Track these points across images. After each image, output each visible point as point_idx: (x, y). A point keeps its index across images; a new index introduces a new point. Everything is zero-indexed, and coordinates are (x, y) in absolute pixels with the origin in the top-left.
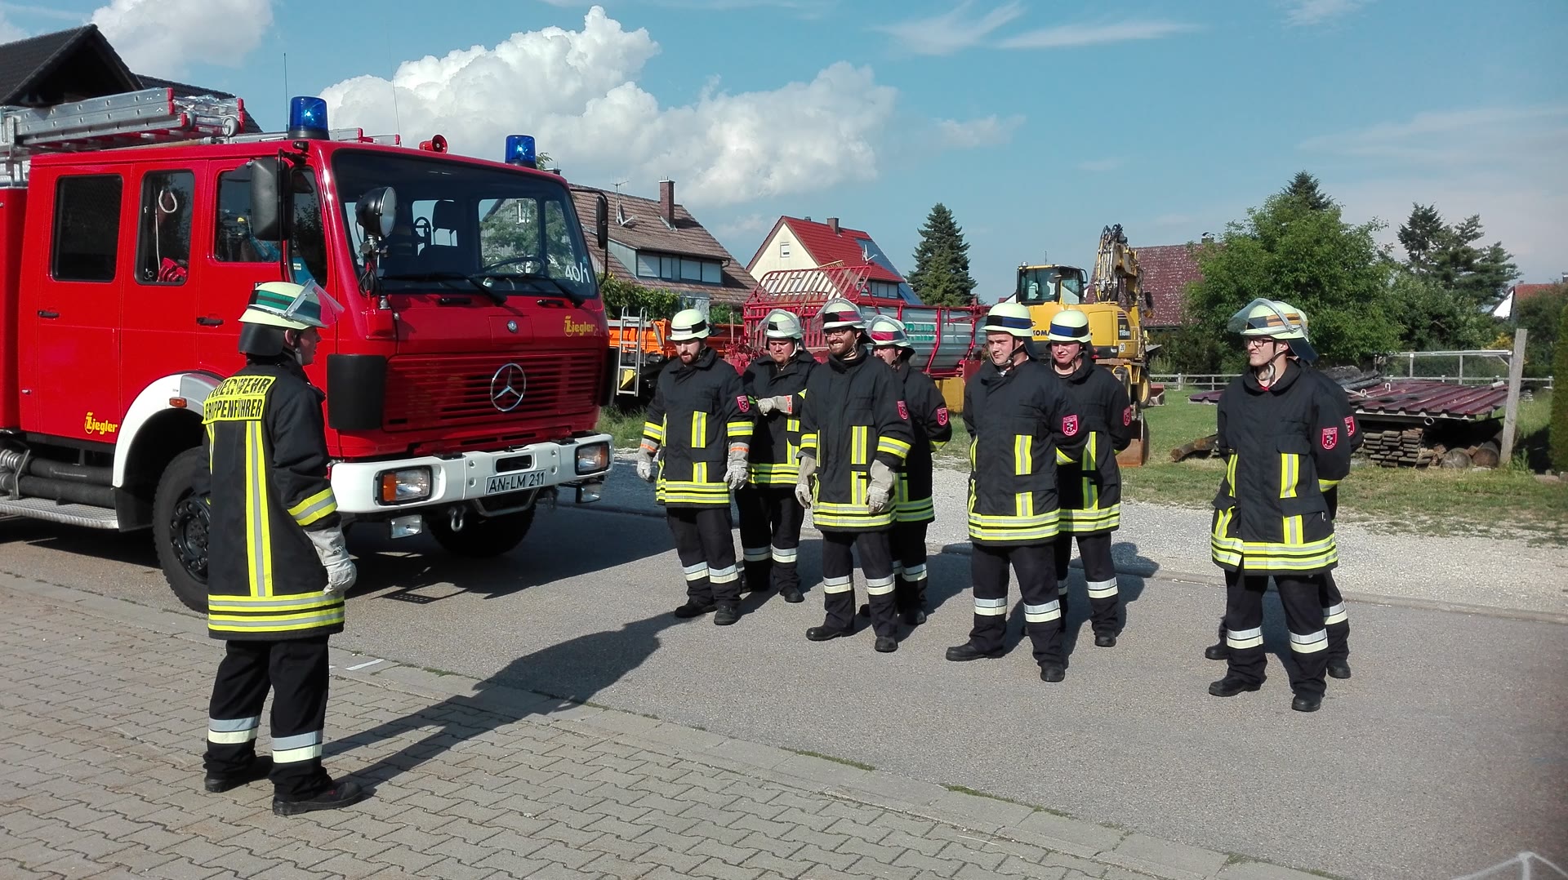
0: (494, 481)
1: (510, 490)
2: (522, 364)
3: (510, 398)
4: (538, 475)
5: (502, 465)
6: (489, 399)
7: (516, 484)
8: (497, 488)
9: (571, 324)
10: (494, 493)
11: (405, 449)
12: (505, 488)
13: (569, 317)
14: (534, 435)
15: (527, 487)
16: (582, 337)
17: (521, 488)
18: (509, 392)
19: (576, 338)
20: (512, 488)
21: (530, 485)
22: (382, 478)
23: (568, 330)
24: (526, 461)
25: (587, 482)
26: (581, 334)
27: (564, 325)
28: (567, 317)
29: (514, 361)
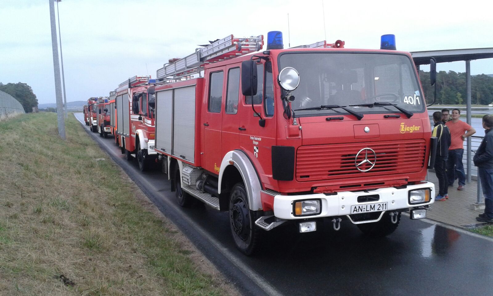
0: (355, 207)
1: (365, 212)
2: (374, 148)
3: (368, 165)
4: (383, 205)
5: (360, 199)
6: (355, 166)
7: (369, 208)
8: (358, 210)
9: (405, 127)
10: (355, 213)
11: (309, 189)
12: (363, 210)
13: (403, 123)
14: (384, 183)
15: (376, 210)
16: (411, 133)
17: (372, 211)
18: (367, 162)
19: (408, 134)
20: (367, 211)
21: (378, 210)
22: (294, 203)
23: (402, 130)
24: (376, 197)
25: (416, 208)
26: (411, 132)
27: (400, 127)
28: (402, 123)
29: (368, 146)
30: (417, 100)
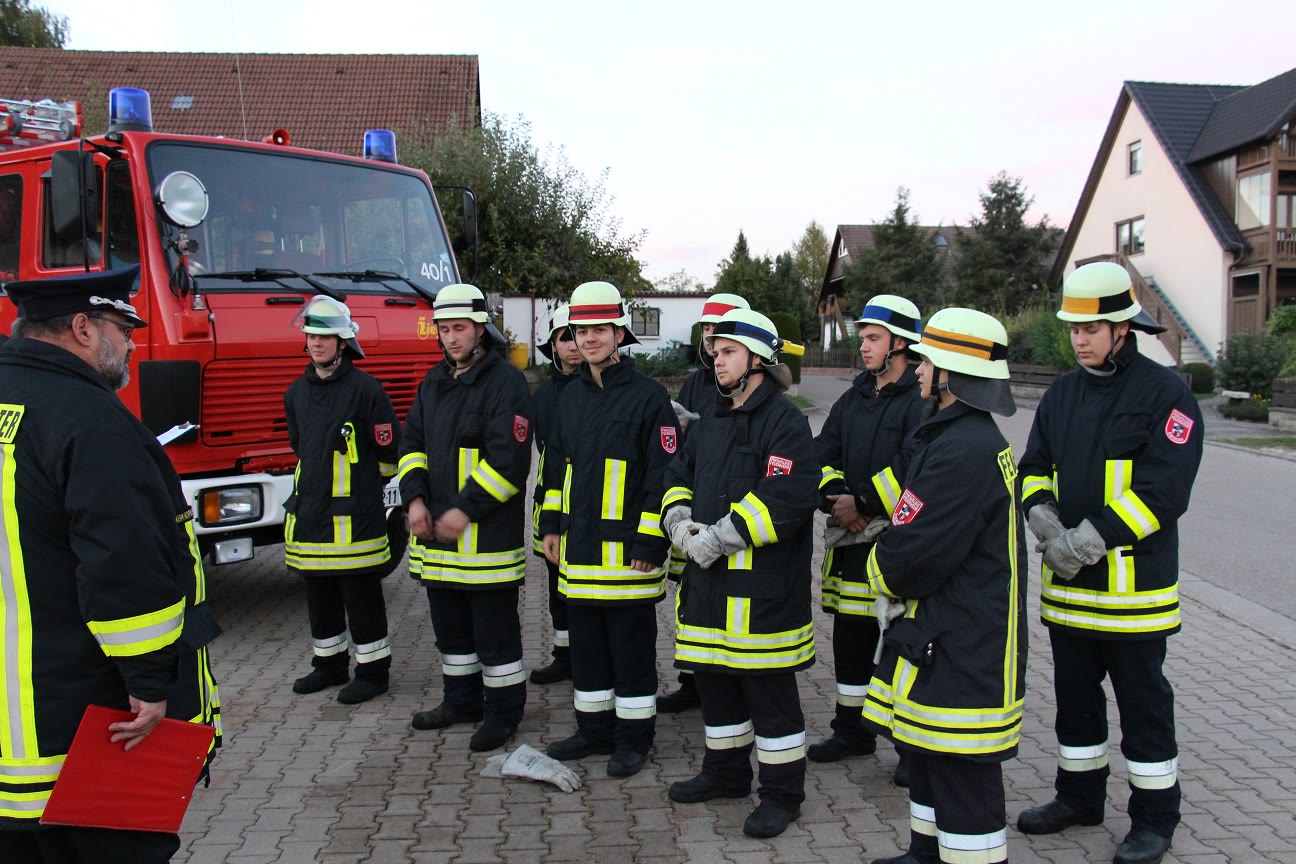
9: (426, 326)
11: (232, 465)
13: (423, 318)
19: (431, 341)
22: (202, 497)
23: (422, 332)
27: (418, 327)
28: (421, 318)
30: (445, 273)
